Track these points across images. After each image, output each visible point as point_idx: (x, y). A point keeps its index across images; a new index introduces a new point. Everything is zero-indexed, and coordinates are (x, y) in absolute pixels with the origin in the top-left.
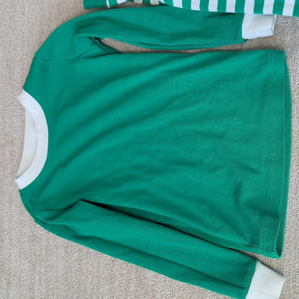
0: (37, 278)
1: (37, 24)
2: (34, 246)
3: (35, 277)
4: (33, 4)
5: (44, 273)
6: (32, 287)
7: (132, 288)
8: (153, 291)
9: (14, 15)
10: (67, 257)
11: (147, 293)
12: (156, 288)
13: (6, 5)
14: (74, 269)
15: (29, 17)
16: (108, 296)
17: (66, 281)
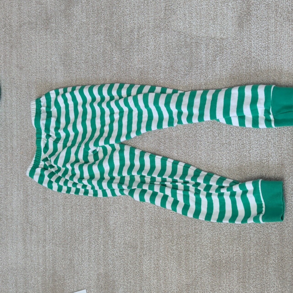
0: (47, 226)
1: (44, 58)
2: (45, 205)
3: (46, 226)
4: (41, 45)
5: (51, 223)
6: (45, 232)
7: (101, 232)
8: (114, 233)
9: (31, 53)
10: (64, 212)
11: (110, 235)
12: (115, 232)
13: (26, 46)
14: (68, 220)
15: (39, 54)
16: (87, 238)
17: (64, 228)
